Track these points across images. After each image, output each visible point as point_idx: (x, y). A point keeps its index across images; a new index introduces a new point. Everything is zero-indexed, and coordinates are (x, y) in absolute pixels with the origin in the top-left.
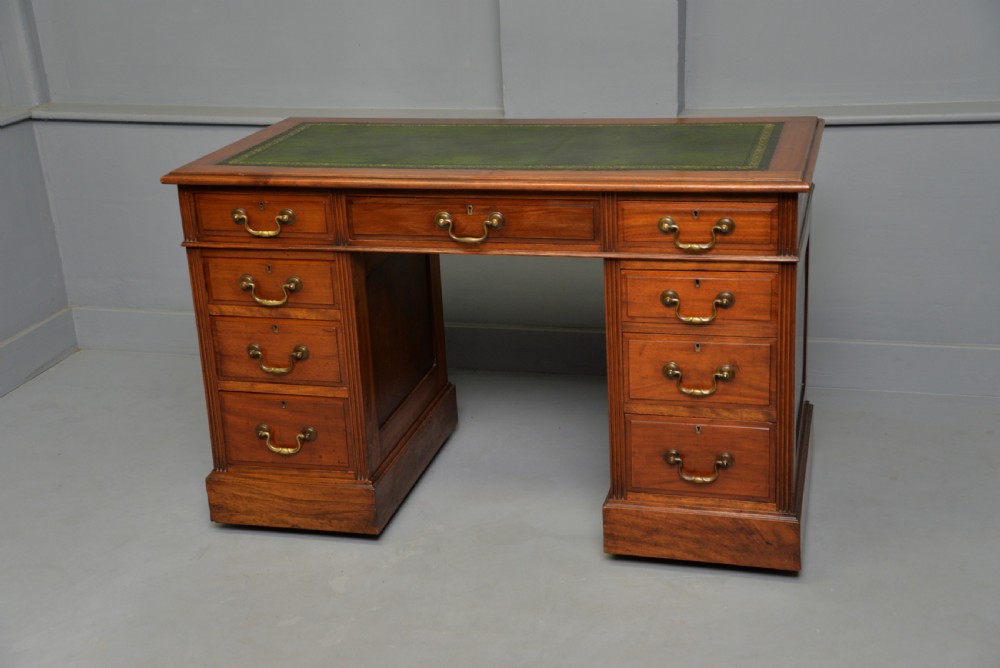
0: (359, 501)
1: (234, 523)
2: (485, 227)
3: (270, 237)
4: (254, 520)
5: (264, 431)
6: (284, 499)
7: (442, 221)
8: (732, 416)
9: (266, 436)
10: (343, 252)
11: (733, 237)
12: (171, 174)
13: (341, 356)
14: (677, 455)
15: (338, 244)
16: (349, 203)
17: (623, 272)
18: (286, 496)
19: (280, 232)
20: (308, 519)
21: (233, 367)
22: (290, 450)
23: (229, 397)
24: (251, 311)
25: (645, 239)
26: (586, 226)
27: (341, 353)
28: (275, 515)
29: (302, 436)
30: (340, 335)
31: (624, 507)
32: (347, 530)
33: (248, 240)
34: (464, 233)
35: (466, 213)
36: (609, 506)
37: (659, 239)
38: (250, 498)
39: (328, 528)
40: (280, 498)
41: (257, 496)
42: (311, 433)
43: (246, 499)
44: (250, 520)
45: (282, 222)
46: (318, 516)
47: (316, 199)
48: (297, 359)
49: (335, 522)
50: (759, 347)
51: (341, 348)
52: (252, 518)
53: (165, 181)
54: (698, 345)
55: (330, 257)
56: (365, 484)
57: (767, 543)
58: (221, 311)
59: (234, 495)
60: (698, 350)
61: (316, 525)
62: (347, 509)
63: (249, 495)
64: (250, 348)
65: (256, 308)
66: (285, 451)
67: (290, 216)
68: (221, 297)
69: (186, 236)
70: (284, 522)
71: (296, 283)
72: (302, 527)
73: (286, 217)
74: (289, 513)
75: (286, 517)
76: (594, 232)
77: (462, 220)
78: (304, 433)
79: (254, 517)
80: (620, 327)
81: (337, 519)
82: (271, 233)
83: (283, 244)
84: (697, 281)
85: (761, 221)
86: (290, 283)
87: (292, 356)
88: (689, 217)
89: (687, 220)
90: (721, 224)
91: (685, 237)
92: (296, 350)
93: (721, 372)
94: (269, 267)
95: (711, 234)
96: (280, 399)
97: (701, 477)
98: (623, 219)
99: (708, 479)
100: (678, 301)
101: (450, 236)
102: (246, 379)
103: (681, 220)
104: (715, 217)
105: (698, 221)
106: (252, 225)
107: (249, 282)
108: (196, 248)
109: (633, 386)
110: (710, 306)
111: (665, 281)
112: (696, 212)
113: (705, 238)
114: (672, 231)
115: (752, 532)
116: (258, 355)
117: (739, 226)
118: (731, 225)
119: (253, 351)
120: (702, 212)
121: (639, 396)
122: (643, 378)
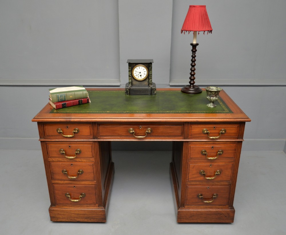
0: (100, 213)
2: (146, 133)
3: (71, 137)
5: (68, 195)
6: (75, 214)
7: (131, 131)
8: (218, 184)
9: (69, 197)
10: (96, 141)
11: (225, 135)
12: (34, 118)
13: (95, 172)
14: (201, 195)
15: (94, 139)
16: (98, 126)
17: (189, 145)
18: (76, 213)
19: (74, 136)
20: (83, 219)
21: (57, 177)
22: (77, 200)
23: (56, 186)
24: (63, 160)
25: (198, 135)
26: (179, 132)
27: (94, 171)
28: (72, 219)
29: (81, 196)
30: (94, 166)
31: (184, 210)
32: (96, 222)
33: (63, 138)
34: (138, 135)
35: (139, 128)
36: (179, 210)
37: (202, 135)
38: (64, 214)
39: (90, 221)
40: (74, 214)
41: (66, 214)
42: (83, 195)
43: (63, 214)
44: (64, 220)
45: (75, 133)
46: (86, 218)
47: (87, 125)
48: (79, 174)
49: (92, 220)
50: (229, 165)
51: (94, 170)
53: (33, 121)
54: (211, 165)
55: (91, 143)
56: (102, 208)
57: (225, 216)
58: (53, 160)
59: (58, 214)
60: (211, 166)
61: (86, 220)
62: (96, 216)
63: (63, 213)
64: (63, 171)
65: (65, 159)
66: (75, 200)
67: (77, 130)
68: (53, 156)
69: (40, 137)
70: (75, 220)
71: (79, 151)
72: (81, 221)
73: (76, 131)
74: (77, 218)
75: (76, 219)
76: (182, 133)
77: (138, 131)
80: (187, 161)
81: (92, 218)
82: (71, 136)
83: (75, 139)
84: (213, 147)
85: (234, 130)
86: (77, 151)
87: (78, 173)
88: (212, 129)
89: (212, 130)
90: (222, 131)
91: (211, 135)
92: (79, 171)
93: (217, 172)
94: (70, 146)
95: (219, 134)
96: (73, 185)
97: (208, 201)
98: (191, 129)
99: (210, 202)
100: (207, 153)
101: (133, 136)
102: (61, 180)
103: (210, 130)
104: (220, 129)
105: (215, 130)
106: (64, 133)
107: (63, 151)
108: (44, 141)
109: (189, 177)
110: (216, 154)
111: (203, 147)
112: (214, 127)
113: (217, 135)
114: (207, 133)
115: (221, 214)
116: (66, 173)
117: (227, 131)
118: (225, 131)
119: (64, 172)
120: (216, 127)
121: (191, 180)
122: (193, 175)
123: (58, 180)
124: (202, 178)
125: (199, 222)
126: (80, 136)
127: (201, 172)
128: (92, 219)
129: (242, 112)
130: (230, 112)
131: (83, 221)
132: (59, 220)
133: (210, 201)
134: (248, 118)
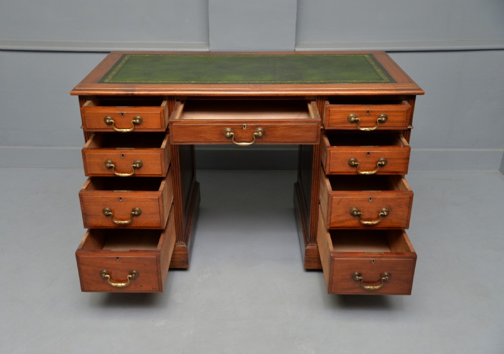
2: (254, 137)
5: (106, 274)
9: (107, 277)
11: (386, 124)
12: (74, 90)
19: (134, 129)
21: (94, 221)
25: (340, 126)
29: (131, 276)
37: (347, 125)
42: (135, 274)
45: (135, 124)
48: (134, 215)
50: (404, 198)
53: (72, 94)
54: (371, 198)
56: (182, 244)
60: (371, 201)
64: (104, 211)
66: (120, 284)
67: (140, 119)
69: (83, 123)
71: (139, 163)
73: (138, 120)
77: (240, 133)
78: (131, 274)
82: (128, 130)
84: (368, 153)
85: (401, 115)
86: (136, 164)
87: (132, 214)
88: (365, 114)
89: (364, 116)
90: (382, 117)
91: (363, 125)
92: (134, 210)
93: (383, 212)
94: (123, 155)
95: (376, 122)
97: (373, 286)
98: (329, 115)
100: (358, 164)
103: (360, 116)
104: (378, 114)
105: (369, 115)
106: (117, 125)
107: (110, 163)
110: (375, 166)
111: (351, 153)
112: (368, 111)
113: (373, 124)
114: (356, 122)
116: (110, 215)
117: (390, 118)
118: (386, 118)
119: (106, 212)
120: (371, 111)
122: (339, 216)
127: (354, 211)
129: (410, 81)
130: (392, 81)
134: (420, 89)
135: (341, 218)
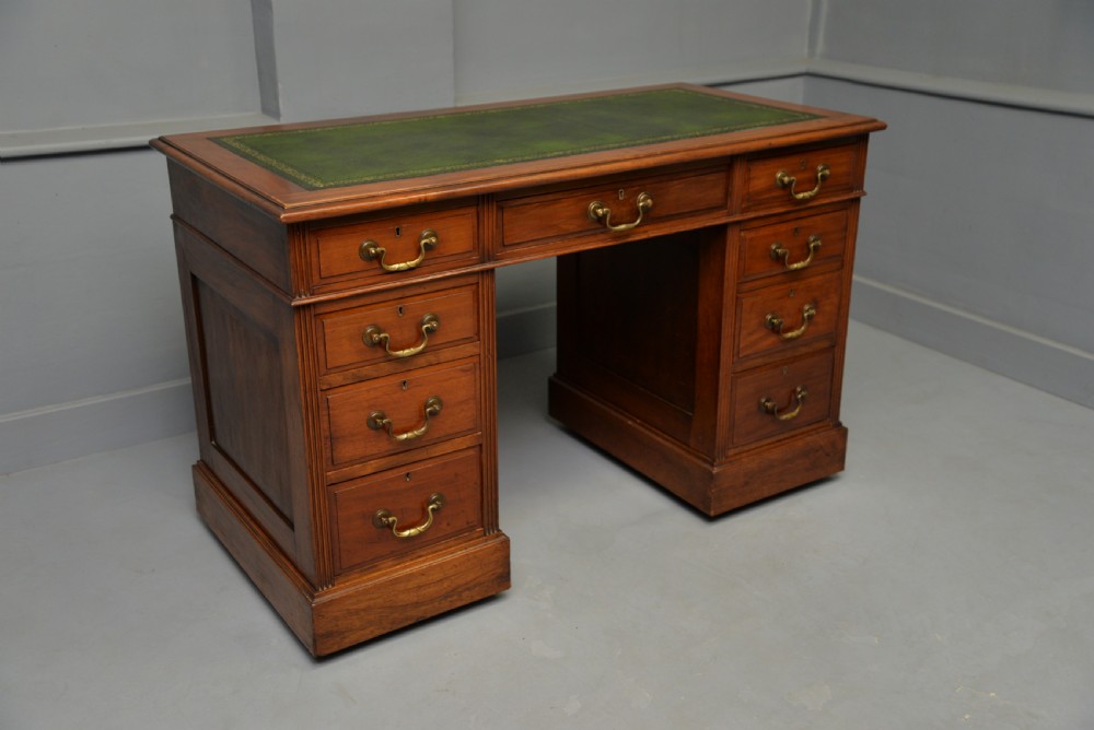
0: (495, 557)
1: (347, 645)
2: (640, 211)
3: (409, 269)
4: (372, 632)
5: (387, 516)
6: (410, 590)
7: (599, 211)
8: (808, 349)
9: (392, 522)
10: (488, 270)
13: (478, 397)
15: (483, 262)
16: (501, 209)
17: (743, 233)
18: (413, 585)
19: (425, 259)
20: (436, 603)
21: (347, 450)
22: (420, 528)
23: (341, 490)
24: (377, 370)
25: (764, 197)
26: (719, 192)
27: (478, 392)
28: (396, 616)
30: (478, 372)
32: (478, 598)
33: (379, 278)
34: (618, 220)
35: (619, 198)
38: (366, 606)
39: (458, 604)
40: (404, 591)
41: (376, 601)
42: (438, 500)
43: (364, 610)
45: (427, 247)
46: (447, 595)
47: (462, 212)
49: (465, 594)
51: (478, 386)
52: (368, 631)
54: (792, 291)
55: (472, 280)
58: (335, 382)
59: (348, 610)
60: (792, 295)
61: (446, 606)
62: (479, 573)
63: (365, 603)
64: (371, 419)
65: (388, 363)
66: (413, 531)
68: (339, 363)
69: (296, 292)
70: (406, 619)
72: (426, 615)
73: (433, 240)
74: (413, 605)
75: (410, 613)
76: (723, 198)
77: (614, 209)
78: (432, 503)
79: (372, 628)
80: (735, 289)
81: (468, 589)
82: (411, 264)
83: (423, 275)
84: (796, 229)
85: (847, 163)
86: (429, 322)
87: (425, 412)
88: (798, 169)
89: (797, 172)
90: (823, 170)
91: (799, 188)
93: (808, 311)
94: (401, 309)
95: (817, 181)
96: (403, 471)
97: (790, 412)
98: (749, 179)
99: (794, 414)
100: (787, 251)
101: (605, 225)
102: (364, 460)
105: (806, 170)
108: (309, 305)
109: (741, 346)
110: (803, 251)
112: (803, 163)
113: (812, 184)
114: (790, 184)
115: (817, 451)
116: (386, 423)
119: (378, 421)
121: (745, 353)
122: (751, 334)
123: (352, 462)
124: (773, 339)
125: (766, 494)
126: (439, 260)
127: (770, 320)
128: (467, 592)
131: (434, 614)
132: (347, 640)
133: (793, 411)
134: (874, 121)
135: (755, 337)
